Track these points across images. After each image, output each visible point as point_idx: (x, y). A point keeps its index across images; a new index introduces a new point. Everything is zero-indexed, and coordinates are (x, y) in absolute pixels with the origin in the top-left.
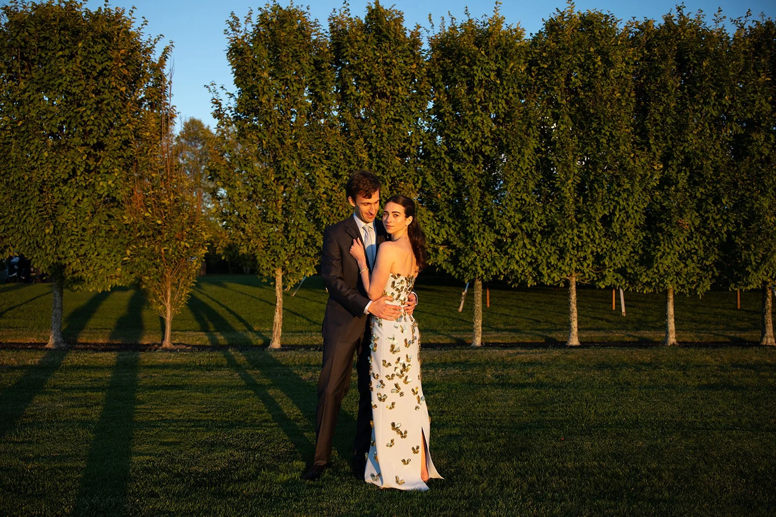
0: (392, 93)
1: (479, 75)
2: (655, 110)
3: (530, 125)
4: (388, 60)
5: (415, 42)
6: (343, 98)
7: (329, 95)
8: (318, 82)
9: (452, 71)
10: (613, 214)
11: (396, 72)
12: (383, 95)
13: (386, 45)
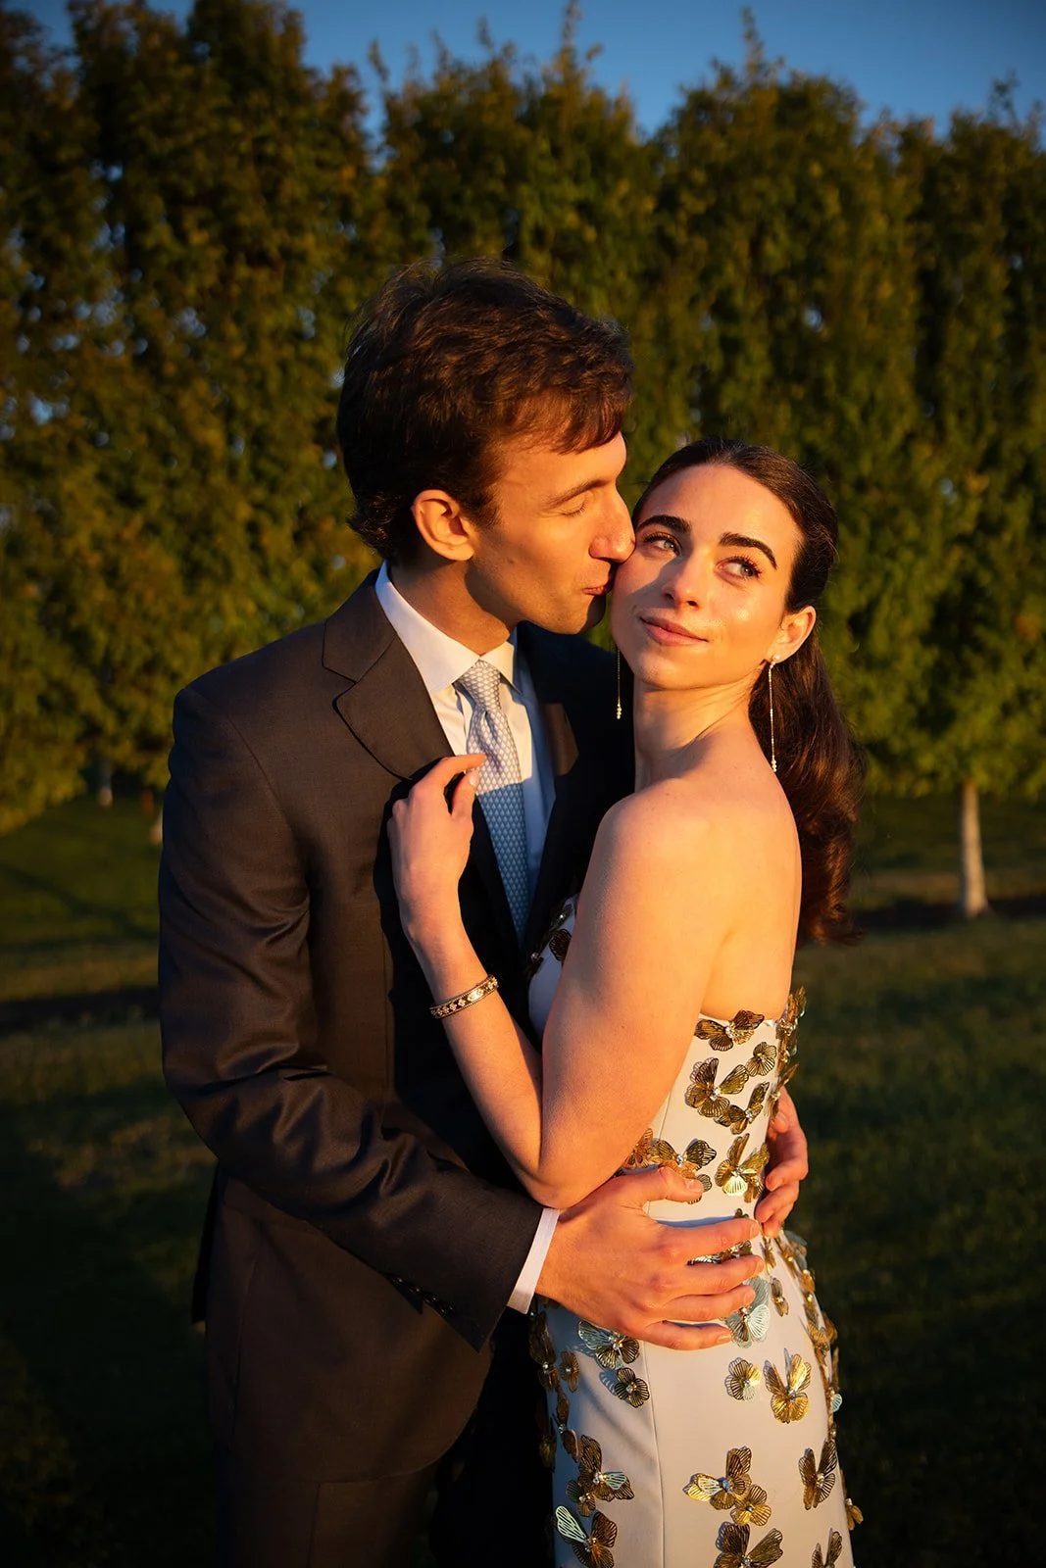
0: (286, 253)
1: (533, 215)
2: (959, 340)
3: (672, 364)
4: (270, 149)
5: (346, 102)
6: (133, 258)
7: (87, 251)
8: (46, 208)
9: (457, 198)
10: (873, 605)
11: (293, 188)
12: (258, 259)
13: (257, 99)
